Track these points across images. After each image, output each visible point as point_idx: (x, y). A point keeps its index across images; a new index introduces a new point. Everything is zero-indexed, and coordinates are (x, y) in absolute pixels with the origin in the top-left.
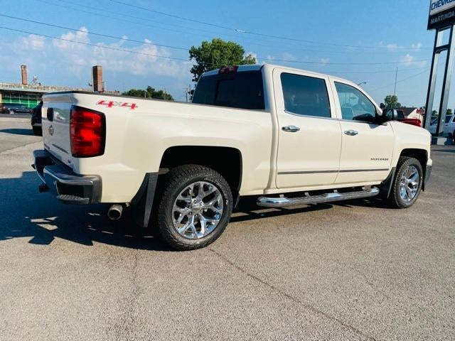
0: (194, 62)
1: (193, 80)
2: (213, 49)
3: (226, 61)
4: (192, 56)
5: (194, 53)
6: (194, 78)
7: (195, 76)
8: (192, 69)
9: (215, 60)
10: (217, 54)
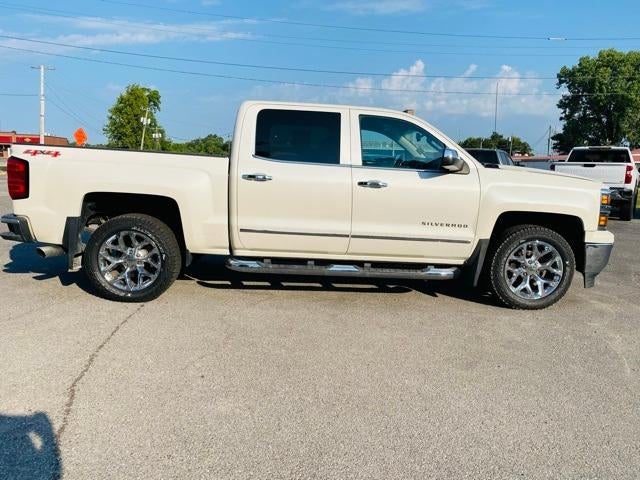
0: (565, 91)
1: (561, 119)
2: (599, 67)
3: (622, 83)
4: (561, 82)
5: (566, 77)
6: (563, 115)
7: (565, 112)
8: (561, 102)
9: (601, 84)
10: (606, 75)
